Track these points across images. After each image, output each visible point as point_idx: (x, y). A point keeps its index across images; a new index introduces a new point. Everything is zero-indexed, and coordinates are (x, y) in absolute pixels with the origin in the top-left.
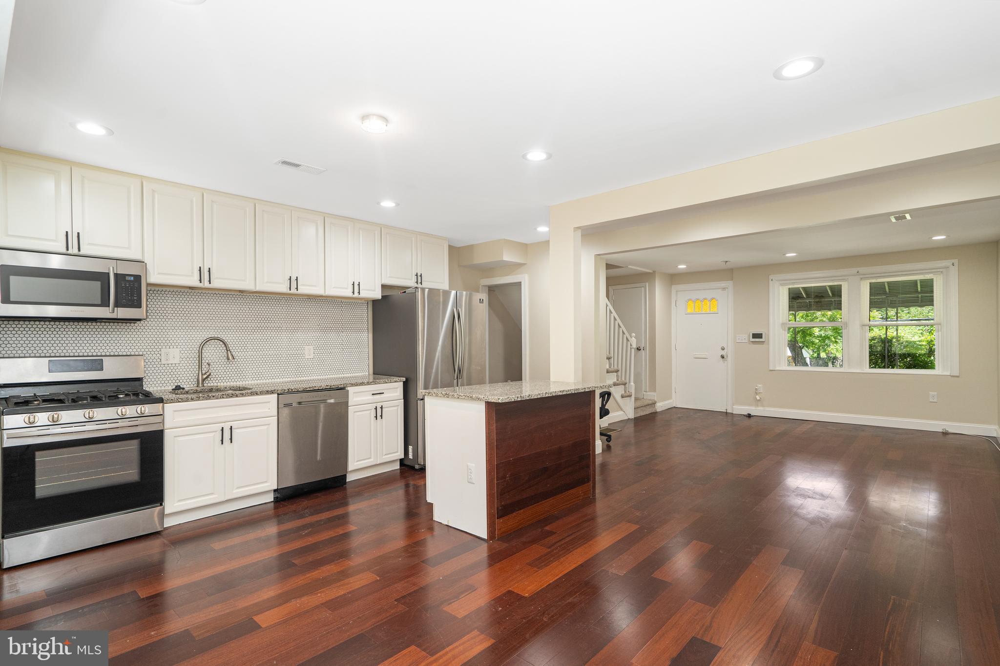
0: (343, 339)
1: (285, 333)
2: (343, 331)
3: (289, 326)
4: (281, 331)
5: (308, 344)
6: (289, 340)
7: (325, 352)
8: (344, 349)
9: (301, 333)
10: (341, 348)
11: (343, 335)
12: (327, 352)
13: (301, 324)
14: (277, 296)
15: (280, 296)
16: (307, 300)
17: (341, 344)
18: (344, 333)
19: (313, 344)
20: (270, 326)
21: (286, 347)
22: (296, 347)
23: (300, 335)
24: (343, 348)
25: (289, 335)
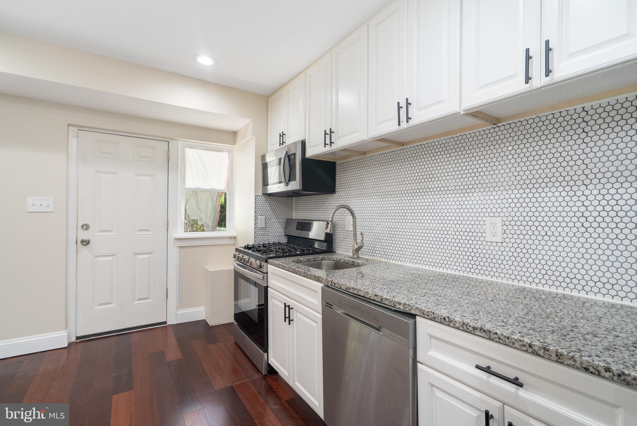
0: (587, 203)
1: (454, 195)
2: (587, 182)
3: (460, 184)
4: (448, 192)
5: (492, 214)
6: (460, 207)
7: (530, 233)
8: (591, 230)
9: (480, 194)
10: (578, 225)
11: (587, 192)
12: (536, 233)
13: (480, 178)
14: (442, 139)
15: (446, 138)
16: (492, 131)
17: (579, 214)
18: (591, 187)
19: (502, 214)
20: (433, 186)
21: (453, 218)
22: (470, 218)
23: (477, 198)
24: (587, 225)
25: (460, 199)
